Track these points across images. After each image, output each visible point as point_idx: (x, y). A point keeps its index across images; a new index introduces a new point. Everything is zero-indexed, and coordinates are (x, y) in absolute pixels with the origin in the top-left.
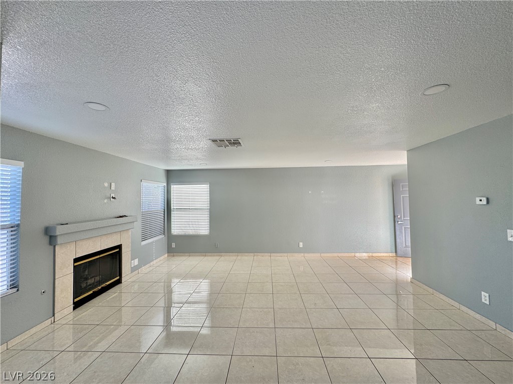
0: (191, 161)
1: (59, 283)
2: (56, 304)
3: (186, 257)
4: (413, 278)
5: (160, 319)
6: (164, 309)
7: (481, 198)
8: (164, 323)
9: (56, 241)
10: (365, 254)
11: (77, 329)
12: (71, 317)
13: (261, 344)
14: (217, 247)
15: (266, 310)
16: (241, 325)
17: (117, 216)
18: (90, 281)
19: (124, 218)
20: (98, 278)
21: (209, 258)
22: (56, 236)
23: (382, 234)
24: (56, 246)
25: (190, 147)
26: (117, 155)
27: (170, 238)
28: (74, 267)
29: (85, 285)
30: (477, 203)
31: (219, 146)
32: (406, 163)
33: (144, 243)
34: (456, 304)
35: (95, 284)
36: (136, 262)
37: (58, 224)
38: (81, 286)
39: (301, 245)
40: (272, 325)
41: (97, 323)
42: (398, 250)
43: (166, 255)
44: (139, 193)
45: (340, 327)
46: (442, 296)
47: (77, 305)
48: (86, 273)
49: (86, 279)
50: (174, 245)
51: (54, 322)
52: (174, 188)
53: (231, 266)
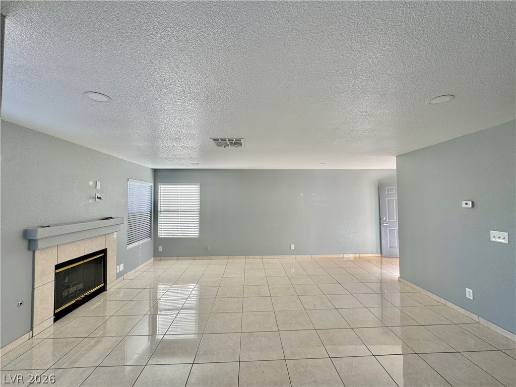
0: (183, 161)
1: (38, 293)
2: (35, 316)
3: (175, 261)
4: (400, 277)
5: (145, 329)
6: (149, 317)
7: (467, 202)
8: (149, 332)
9: (36, 246)
10: (352, 255)
11: (62, 343)
12: (52, 329)
13: (268, 349)
14: (207, 250)
15: (266, 313)
16: (244, 330)
17: (102, 218)
18: (72, 290)
19: (111, 220)
20: (80, 286)
21: (200, 262)
22: (36, 240)
23: (369, 235)
24: (36, 251)
25: (188, 146)
26: (103, 152)
27: (157, 241)
28: (56, 274)
29: (66, 294)
30: (463, 206)
31: (218, 146)
32: (395, 167)
33: (129, 247)
34: (443, 301)
35: (78, 292)
36: (121, 267)
37: (39, 227)
38: (62, 296)
39: (292, 247)
40: (275, 329)
41: (84, 336)
42: (383, 251)
43: (152, 259)
44: (125, 194)
45: (341, 327)
46: (429, 294)
47: (58, 317)
48: (67, 280)
49: (68, 287)
50: (160, 249)
51: (32, 337)
52: (162, 188)
53: (224, 269)
